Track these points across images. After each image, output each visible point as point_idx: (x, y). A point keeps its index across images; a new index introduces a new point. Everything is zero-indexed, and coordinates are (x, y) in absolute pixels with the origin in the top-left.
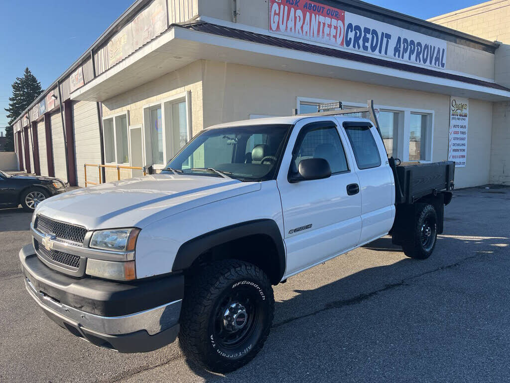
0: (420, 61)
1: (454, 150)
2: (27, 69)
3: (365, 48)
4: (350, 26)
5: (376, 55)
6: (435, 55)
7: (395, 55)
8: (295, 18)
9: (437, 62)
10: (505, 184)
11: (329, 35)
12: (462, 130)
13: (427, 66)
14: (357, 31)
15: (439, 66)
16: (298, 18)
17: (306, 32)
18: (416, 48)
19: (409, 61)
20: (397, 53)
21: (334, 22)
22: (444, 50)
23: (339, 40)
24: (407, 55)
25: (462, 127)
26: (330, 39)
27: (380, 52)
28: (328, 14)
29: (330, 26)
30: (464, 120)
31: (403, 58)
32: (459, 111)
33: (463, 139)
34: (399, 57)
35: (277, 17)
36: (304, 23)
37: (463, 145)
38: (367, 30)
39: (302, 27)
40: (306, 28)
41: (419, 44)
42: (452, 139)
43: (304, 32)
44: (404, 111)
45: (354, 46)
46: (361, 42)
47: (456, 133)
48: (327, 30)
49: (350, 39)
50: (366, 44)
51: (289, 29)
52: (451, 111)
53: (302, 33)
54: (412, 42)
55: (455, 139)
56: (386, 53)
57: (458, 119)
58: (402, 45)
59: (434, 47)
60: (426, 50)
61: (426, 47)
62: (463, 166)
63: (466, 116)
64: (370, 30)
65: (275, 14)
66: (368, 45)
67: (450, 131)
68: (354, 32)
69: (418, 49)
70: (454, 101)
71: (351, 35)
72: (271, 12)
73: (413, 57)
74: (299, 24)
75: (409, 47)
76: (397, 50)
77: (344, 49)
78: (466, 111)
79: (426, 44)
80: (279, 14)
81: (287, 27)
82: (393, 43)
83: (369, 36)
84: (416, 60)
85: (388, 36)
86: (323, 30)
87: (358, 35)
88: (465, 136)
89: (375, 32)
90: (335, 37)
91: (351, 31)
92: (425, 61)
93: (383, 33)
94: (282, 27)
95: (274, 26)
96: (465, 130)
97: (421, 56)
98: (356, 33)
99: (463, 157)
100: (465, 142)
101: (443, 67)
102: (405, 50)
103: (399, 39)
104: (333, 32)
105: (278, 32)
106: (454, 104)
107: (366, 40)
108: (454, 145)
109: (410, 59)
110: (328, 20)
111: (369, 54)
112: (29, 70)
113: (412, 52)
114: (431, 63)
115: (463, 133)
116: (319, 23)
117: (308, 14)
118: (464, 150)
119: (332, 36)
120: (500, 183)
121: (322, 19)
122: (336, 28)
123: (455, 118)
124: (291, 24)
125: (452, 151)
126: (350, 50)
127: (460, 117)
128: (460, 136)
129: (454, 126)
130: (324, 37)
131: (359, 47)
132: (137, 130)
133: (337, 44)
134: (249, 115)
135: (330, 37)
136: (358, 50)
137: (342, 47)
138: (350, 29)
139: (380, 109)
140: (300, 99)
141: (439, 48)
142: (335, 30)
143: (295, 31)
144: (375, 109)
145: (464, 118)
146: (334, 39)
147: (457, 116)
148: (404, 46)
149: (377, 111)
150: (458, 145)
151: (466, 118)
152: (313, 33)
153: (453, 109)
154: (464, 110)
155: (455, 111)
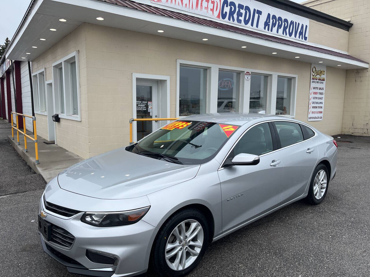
0: (286, 34)
1: (313, 107)
2: (7, 39)
3: (239, 21)
4: (226, 2)
5: (248, 27)
6: (299, 30)
9: (301, 36)
10: (354, 134)
11: (207, 8)
12: (321, 91)
13: (292, 38)
14: (232, 6)
15: (302, 39)
17: (186, 5)
18: (283, 24)
19: (277, 34)
20: (267, 27)
22: (306, 26)
23: (216, 13)
24: (275, 29)
25: (320, 89)
26: (207, 12)
27: (252, 25)
29: (207, 1)
30: (322, 83)
31: (271, 31)
32: (318, 76)
33: (321, 98)
34: (268, 30)
37: (321, 103)
38: (241, 6)
40: (185, 1)
41: (286, 20)
42: (312, 98)
43: (184, 5)
44: (272, 75)
45: (229, 19)
46: (235, 16)
47: (315, 93)
48: (205, 4)
49: (226, 13)
50: (240, 18)
51: (169, 1)
52: (312, 76)
53: (182, 5)
54: (280, 18)
55: (314, 98)
56: (257, 26)
57: (318, 82)
58: (271, 21)
59: (299, 24)
60: (292, 25)
61: (292, 23)
62: (321, 120)
63: (324, 80)
64: (243, 6)
66: (242, 18)
67: (311, 92)
68: (229, 7)
69: (285, 24)
70: (314, 68)
71: (227, 9)
73: (281, 31)
75: (277, 22)
76: (266, 24)
77: (220, 21)
78: (323, 76)
79: (292, 21)
82: (263, 19)
83: (243, 11)
84: (283, 34)
85: (259, 13)
86: (201, 4)
87: (233, 10)
88: (323, 96)
89: (247, 8)
90: (212, 10)
91: (227, 6)
92: (290, 35)
93: (255, 10)
96: (323, 91)
97: (287, 30)
98: (231, 8)
99: (321, 112)
100: (323, 101)
101: (306, 40)
102: (274, 25)
103: (269, 15)
104: (211, 6)
105: (159, 3)
106: (314, 70)
107: (240, 14)
108: (313, 103)
109: (277, 32)
111: (242, 26)
112: (9, 40)
113: (280, 27)
114: (295, 36)
115: (321, 94)
118: (321, 107)
119: (209, 9)
120: (350, 133)
122: (213, 2)
123: (314, 82)
125: (311, 107)
126: (226, 21)
127: (319, 81)
128: (318, 96)
129: (314, 88)
130: (202, 10)
131: (234, 20)
132: (50, 84)
133: (214, 17)
134: (132, 73)
135: (207, 10)
136: (232, 22)
137: (219, 19)
138: (226, 5)
139: (251, 72)
140: (180, 61)
141: (302, 24)
142: (213, 4)
143: (175, 3)
144: (247, 72)
145: (322, 81)
146: (212, 12)
147: (317, 80)
148: (273, 21)
149: (249, 74)
150: (317, 103)
151: (323, 81)
152: (192, 6)
153: (313, 74)
154: (322, 75)
155: (315, 76)
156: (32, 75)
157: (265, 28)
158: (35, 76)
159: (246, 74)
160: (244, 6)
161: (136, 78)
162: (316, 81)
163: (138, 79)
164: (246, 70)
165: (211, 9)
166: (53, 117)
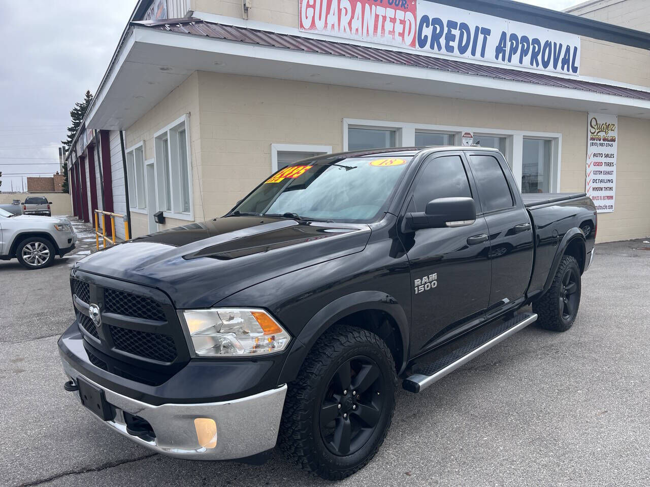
0: (537, 65)
1: (595, 189)
2: (88, 92)
3: (450, 49)
4: (425, 19)
5: (467, 57)
6: (562, 56)
7: (497, 57)
8: (340, 11)
9: (566, 66)
11: (392, 32)
12: (609, 160)
13: (550, 71)
14: (437, 26)
15: (568, 71)
16: (343, 11)
17: (357, 30)
18: (531, 47)
19: (520, 65)
20: (501, 55)
21: (400, 14)
22: (576, 49)
23: (409, 39)
24: (516, 58)
25: (607, 156)
26: (393, 38)
27: (473, 53)
28: (391, 4)
29: (393, 20)
30: (611, 145)
31: (510, 60)
32: (602, 134)
33: (609, 173)
34: (503, 59)
35: (311, 10)
36: (352, 17)
37: (610, 181)
38: (452, 25)
39: (350, 23)
40: (356, 24)
41: (536, 41)
42: (592, 173)
43: (354, 30)
44: (512, 135)
45: (432, 47)
46: (443, 41)
47: (598, 164)
48: (389, 26)
49: (426, 37)
50: (451, 44)
51: (329, 26)
52: (590, 134)
53: (351, 30)
54: (525, 39)
55: (595, 173)
56: (483, 55)
57: (602, 145)
58: (508, 44)
59: (561, 46)
60: (548, 49)
61: (548, 44)
62: (611, 210)
63: (614, 141)
65: (308, 6)
66: (455, 44)
67: (588, 162)
68: (431, 27)
69: (534, 48)
70: (594, 120)
71: (427, 31)
72: (301, 4)
73: (527, 59)
74: (345, 20)
75: (520, 46)
76: (500, 50)
77: (417, 51)
78: (611, 134)
79: (548, 41)
80: (314, 7)
81: (326, 23)
82: (493, 41)
84: (532, 64)
85: (486, 32)
86: (383, 26)
87: (438, 32)
88: (613, 168)
89: (464, 27)
90: (402, 35)
91: (427, 26)
92: (546, 65)
93: (477, 28)
94: (320, 24)
95: (307, 23)
96: (613, 160)
97: (540, 58)
98: (435, 29)
99: (610, 198)
100: (613, 177)
101: (576, 72)
102: (513, 50)
103: (504, 34)
104: (399, 28)
105: (312, 31)
106: (594, 123)
107: (450, 37)
108: (595, 181)
109: (521, 62)
110: (390, 12)
111: (456, 56)
112: (90, 94)
114: (555, 67)
115: (609, 164)
116: (377, 16)
117: (359, 5)
118: (611, 189)
119: (397, 34)
121: (381, 10)
122: (403, 22)
123: (595, 144)
124: (333, 19)
125: (591, 189)
126: (426, 51)
127: (603, 142)
128: (603, 168)
129: (595, 155)
130: (384, 36)
131: (440, 48)
132: (152, 166)
133: (405, 45)
134: (271, 144)
135: (394, 35)
136: (438, 52)
137: (413, 49)
138: (425, 24)
139: (474, 133)
140: (348, 121)
141: (568, 46)
142: (402, 26)
143: (339, 29)
144: (466, 134)
145: (609, 143)
146: (401, 38)
147: (600, 140)
148: (512, 44)
149: (469, 136)
150: (602, 181)
151: (613, 143)
152: (368, 31)
153: (593, 130)
154: (610, 132)
155: (595, 134)
156: (126, 151)
158: (131, 153)
159: (463, 137)
160: (457, 23)
161: (278, 151)
162: (598, 142)
163: (280, 153)
164: (464, 130)
165: (399, 33)
166: (154, 216)
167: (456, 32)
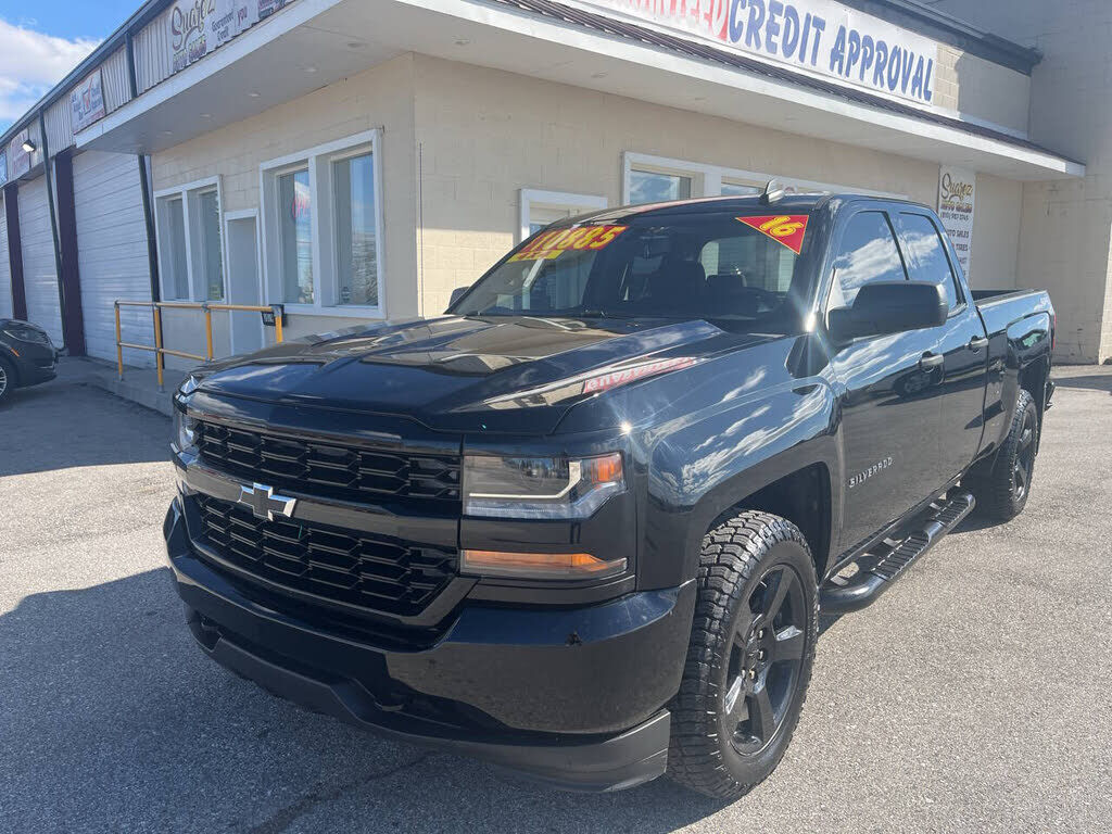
0: (882, 83)
3: (772, 47)
5: (792, 64)
6: (913, 74)
9: (917, 89)
11: (696, 12)
12: (961, 240)
13: (896, 95)
14: (755, 7)
17: (648, 2)
18: (876, 54)
19: (860, 83)
20: (837, 64)
22: (930, 62)
23: (718, 26)
24: (856, 69)
25: (960, 234)
26: (698, 22)
27: (802, 57)
30: (966, 218)
31: (847, 74)
32: (956, 200)
34: (840, 71)
38: (776, 7)
41: (882, 46)
43: (643, 2)
45: (748, 42)
46: (762, 33)
49: (741, 23)
50: (774, 39)
52: (941, 199)
53: (639, 3)
54: (868, 40)
56: (814, 61)
57: (954, 216)
58: (847, 46)
59: (912, 55)
60: (896, 60)
61: (896, 51)
63: (969, 210)
64: (781, 5)
66: (778, 40)
68: (748, 8)
69: (879, 55)
70: (947, 177)
71: (743, 15)
73: (870, 72)
75: (862, 50)
76: (836, 55)
77: (726, 47)
79: (896, 47)
82: (828, 40)
84: (875, 83)
85: (820, 24)
87: (756, 17)
88: (966, 254)
89: (791, 12)
90: (708, 17)
91: (743, 7)
92: (892, 85)
93: (808, 17)
96: (967, 241)
97: (885, 73)
98: (753, 12)
101: (929, 100)
102: (853, 58)
103: (842, 30)
104: (705, 5)
106: (947, 182)
107: (772, 29)
109: (862, 77)
111: (778, 60)
113: (866, 63)
114: (904, 88)
115: (962, 247)
119: (702, 15)
123: (948, 215)
126: (738, 49)
127: (958, 213)
130: (685, 17)
131: (758, 45)
133: (712, 35)
134: (519, 189)
135: (698, 16)
136: (755, 50)
137: (723, 42)
138: (740, 2)
140: (632, 157)
141: (921, 57)
142: (710, 1)
145: (965, 214)
146: (707, 22)
147: (953, 209)
148: (852, 47)
151: (968, 214)
152: (662, 4)
153: (945, 194)
154: (965, 196)
155: (948, 199)
156: (156, 194)
157: (832, 68)
160: (783, 5)
161: (530, 203)
162: (951, 212)
165: (706, 14)
167: (780, 20)
